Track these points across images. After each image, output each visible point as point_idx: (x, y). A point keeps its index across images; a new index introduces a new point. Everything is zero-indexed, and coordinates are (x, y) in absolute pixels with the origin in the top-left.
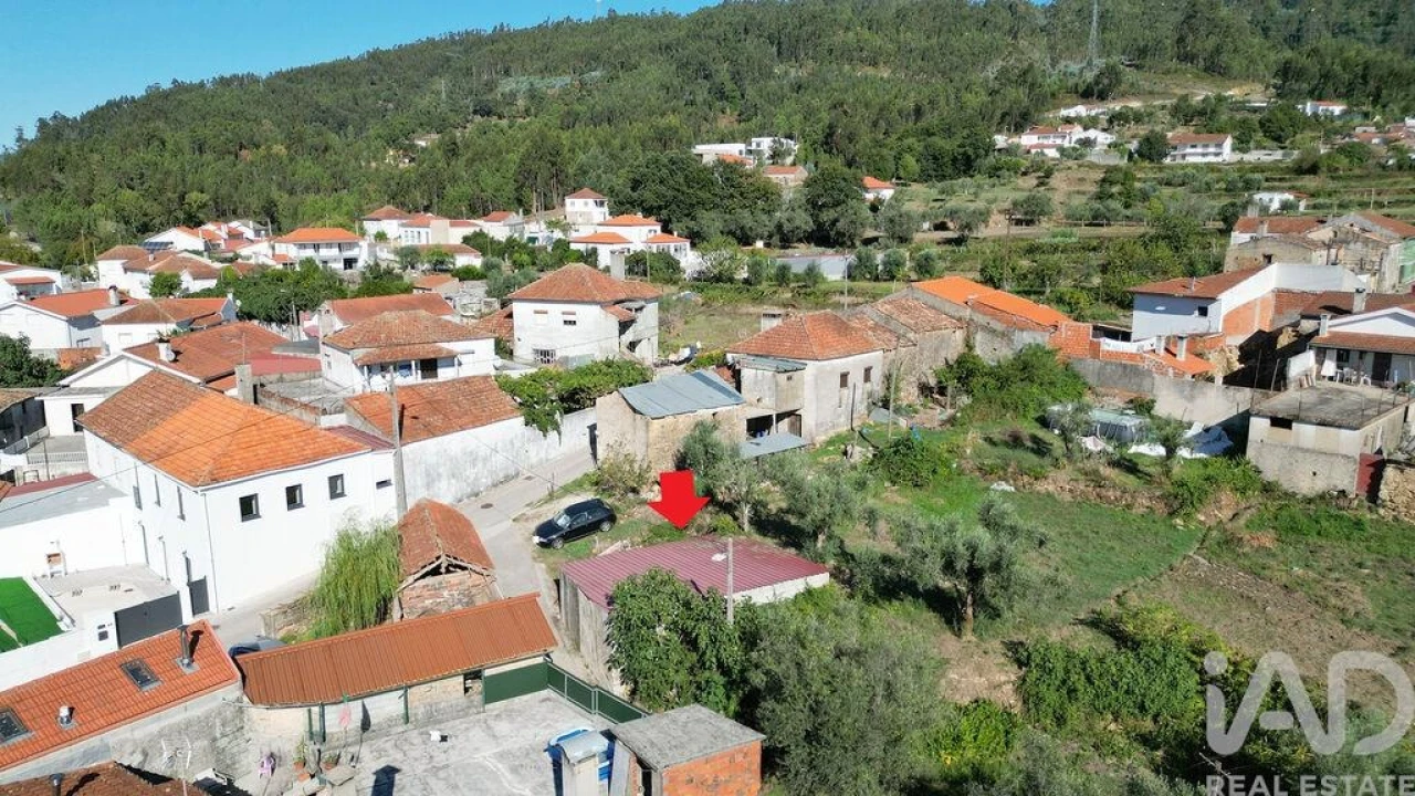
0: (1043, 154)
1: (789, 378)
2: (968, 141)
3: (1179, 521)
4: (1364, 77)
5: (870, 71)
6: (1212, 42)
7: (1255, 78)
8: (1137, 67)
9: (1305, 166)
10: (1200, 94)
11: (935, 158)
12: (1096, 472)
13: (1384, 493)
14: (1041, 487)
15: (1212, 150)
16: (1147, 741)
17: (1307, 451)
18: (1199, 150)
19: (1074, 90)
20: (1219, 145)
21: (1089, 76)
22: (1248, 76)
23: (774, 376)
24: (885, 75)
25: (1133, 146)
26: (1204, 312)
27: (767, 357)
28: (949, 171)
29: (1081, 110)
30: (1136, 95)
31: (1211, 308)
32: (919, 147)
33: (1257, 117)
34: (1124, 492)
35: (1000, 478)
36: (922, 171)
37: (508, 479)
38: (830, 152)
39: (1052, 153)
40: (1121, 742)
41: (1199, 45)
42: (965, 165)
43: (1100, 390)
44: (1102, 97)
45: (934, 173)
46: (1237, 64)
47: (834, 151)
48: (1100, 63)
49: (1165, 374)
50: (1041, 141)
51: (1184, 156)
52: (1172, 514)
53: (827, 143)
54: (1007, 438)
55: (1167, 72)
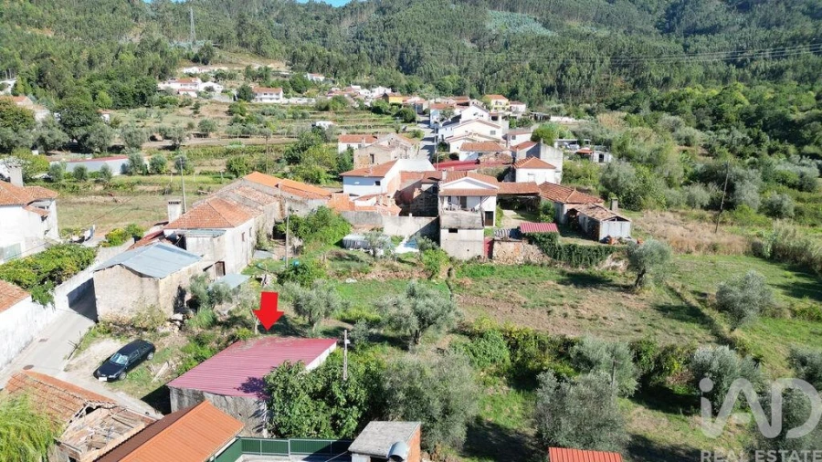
0: (187, 95)
1: (219, 240)
2: (141, 85)
3: (434, 281)
4: (328, 63)
5: (38, 32)
6: (255, 38)
7: (279, 59)
8: (219, 47)
9: (323, 107)
10: (257, 65)
11: (120, 94)
12: (392, 265)
13: (494, 254)
14: (369, 277)
15: (274, 96)
16: (498, 374)
17: (467, 241)
18: (268, 96)
19: (187, 57)
20: (278, 94)
21: (195, 50)
22: (276, 59)
23: (211, 240)
24: (50, 36)
25: (235, 92)
26: (378, 183)
27: (196, 229)
28: (132, 103)
29: (194, 69)
30: (223, 63)
31: (382, 181)
32: (108, 87)
33: (287, 79)
34: (407, 272)
35: (348, 277)
36: (114, 102)
37: (27, 344)
38: (45, 87)
39: (193, 95)
40: (489, 378)
41: (249, 39)
42: (141, 99)
43: (356, 226)
44: (205, 62)
45: (121, 104)
46: (270, 51)
47: (48, 86)
48: (201, 43)
49: (387, 215)
50: (183, 87)
51: (261, 99)
52: (430, 278)
53: (41, 81)
54: (335, 256)
55: (236, 52)
